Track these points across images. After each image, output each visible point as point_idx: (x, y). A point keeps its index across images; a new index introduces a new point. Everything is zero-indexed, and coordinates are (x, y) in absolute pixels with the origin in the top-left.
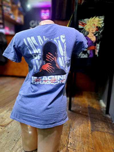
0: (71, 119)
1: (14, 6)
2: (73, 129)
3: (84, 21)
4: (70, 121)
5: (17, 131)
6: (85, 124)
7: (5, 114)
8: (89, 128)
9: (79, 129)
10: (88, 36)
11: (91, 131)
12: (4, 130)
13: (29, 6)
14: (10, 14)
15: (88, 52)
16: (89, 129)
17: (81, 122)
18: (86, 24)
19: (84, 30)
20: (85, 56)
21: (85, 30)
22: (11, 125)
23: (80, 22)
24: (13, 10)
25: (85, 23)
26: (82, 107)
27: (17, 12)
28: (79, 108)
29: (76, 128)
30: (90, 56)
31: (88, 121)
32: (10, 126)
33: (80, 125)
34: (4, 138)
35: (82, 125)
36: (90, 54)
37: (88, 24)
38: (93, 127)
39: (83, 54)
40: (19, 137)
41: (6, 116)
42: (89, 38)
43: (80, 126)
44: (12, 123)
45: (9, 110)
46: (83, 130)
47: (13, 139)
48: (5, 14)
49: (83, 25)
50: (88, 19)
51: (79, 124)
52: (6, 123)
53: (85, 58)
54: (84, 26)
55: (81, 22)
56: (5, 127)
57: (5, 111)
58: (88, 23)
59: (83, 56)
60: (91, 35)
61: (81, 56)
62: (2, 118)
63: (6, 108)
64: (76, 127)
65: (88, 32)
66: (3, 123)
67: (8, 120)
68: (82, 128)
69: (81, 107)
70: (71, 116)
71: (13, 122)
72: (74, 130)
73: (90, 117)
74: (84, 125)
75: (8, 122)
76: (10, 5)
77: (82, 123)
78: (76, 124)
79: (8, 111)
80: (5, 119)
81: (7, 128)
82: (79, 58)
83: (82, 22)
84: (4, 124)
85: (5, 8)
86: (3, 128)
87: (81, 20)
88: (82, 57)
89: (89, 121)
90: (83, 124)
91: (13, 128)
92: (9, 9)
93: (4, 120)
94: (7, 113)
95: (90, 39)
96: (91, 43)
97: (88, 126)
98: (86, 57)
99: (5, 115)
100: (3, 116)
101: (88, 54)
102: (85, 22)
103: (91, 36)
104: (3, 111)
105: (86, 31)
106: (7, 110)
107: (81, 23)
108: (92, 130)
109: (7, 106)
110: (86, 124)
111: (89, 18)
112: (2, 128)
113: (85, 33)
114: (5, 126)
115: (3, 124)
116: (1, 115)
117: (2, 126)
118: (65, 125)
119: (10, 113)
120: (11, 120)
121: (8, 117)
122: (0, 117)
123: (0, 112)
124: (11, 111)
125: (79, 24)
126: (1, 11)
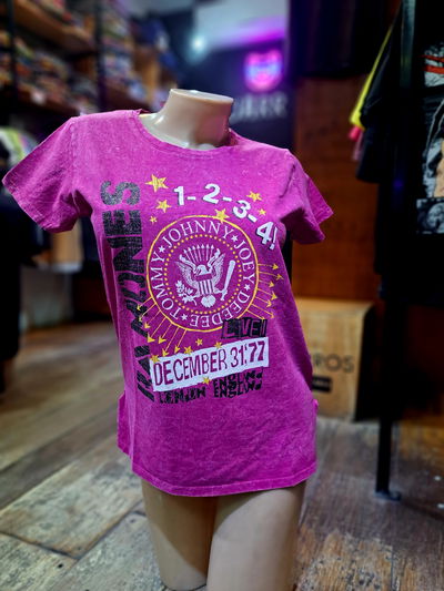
0: (391, 548)
1: (145, 50)
4: (389, 554)
7: (85, 489)
12: (70, 574)
13: (199, 44)
14: (128, 83)
22: (103, 553)
23: (432, 58)
24: (139, 65)
27: (154, 71)
28: (430, 479)
32: (99, 559)
41: (88, 502)
44: (106, 540)
45: (105, 472)
48: (108, 84)
52: (83, 540)
56: (78, 559)
57: (88, 477)
62: (71, 510)
63: (95, 460)
66: (73, 534)
67: (92, 525)
70: (390, 527)
71: (112, 535)
76: (128, 46)
79: (97, 477)
80: (83, 515)
81: (82, 569)
84: (74, 544)
85: (109, 60)
86: (67, 562)
91: (109, 566)
92: (125, 64)
93: (77, 519)
94: (94, 488)
99: (86, 495)
100: (77, 498)
104: (81, 475)
106: (97, 471)
107: (438, 60)
109: (100, 454)
112: (60, 566)
114: (75, 554)
115: (73, 540)
116: (68, 494)
117: (63, 553)
118: (362, 577)
119: (107, 484)
120: (104, 525)
121: (95, 507)
122: (64, 505)
123: (66, 482)
124: (112, 475)
125: (427, 65)
126: (95, 74)
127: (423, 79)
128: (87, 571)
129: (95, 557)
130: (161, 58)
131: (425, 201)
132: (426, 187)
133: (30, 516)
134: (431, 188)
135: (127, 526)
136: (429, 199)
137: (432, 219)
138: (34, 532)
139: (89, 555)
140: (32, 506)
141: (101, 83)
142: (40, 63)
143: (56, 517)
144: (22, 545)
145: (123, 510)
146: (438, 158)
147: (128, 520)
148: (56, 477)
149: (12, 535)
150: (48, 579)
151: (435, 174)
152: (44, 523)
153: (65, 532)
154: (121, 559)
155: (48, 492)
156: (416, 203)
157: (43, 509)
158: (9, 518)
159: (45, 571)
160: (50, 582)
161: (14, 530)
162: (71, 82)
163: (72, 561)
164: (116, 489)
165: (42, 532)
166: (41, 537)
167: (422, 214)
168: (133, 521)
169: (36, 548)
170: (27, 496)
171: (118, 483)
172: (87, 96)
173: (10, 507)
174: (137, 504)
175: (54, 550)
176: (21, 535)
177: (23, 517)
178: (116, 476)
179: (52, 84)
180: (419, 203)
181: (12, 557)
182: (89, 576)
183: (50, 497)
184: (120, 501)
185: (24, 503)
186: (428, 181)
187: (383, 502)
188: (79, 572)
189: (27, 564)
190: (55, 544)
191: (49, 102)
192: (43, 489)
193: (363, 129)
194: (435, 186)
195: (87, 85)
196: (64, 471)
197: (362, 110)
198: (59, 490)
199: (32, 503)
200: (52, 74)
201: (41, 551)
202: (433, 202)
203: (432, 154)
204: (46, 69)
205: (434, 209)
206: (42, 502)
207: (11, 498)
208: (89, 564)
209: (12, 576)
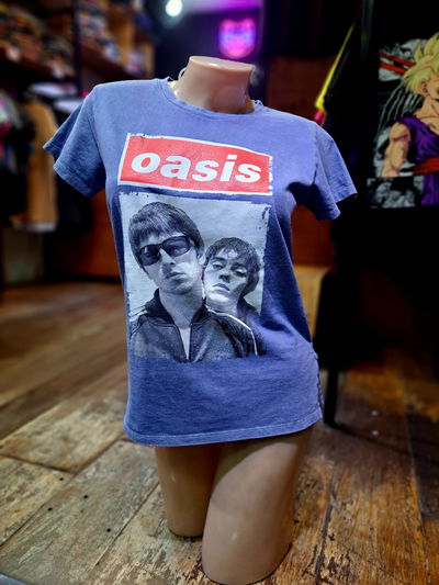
0: (333, 462)
1: (119, 8)
2: (344, 504)
3: (404, 50)
4: (331, 467)
5: (119, 494)
6: (393, 484)
7: (76, 422)
8: (413, 503)
9: (367, 504)
10: (419, 114)
11: (420, 517)
12: (71, 485)
14: (104, 44)
15: (415, 185)
16: (411, 508)
17: (378, 475)
18: (412, 61)
19: (404, 88)
20: (402, 198)
21: (407, 90)
22: (97, 470)
23: (386, 57)
25: (409, 58)
26: (381, 414)
27: (128, 32)
28: (369, 414)
29: (357, 500)
30: (424, 202)
31: (406, 473)
32: (94, 474)
33: (372, 490)
34: (68, 518)
35: (378, 488)
36: (427, 190)
37: (420, 62)
38: (427, 499)
39: (396, 193)
40: (126, 520)
41: (80, 433)
42: (422, 123)
43: (374, 493)
44: (99, 460)
45: (92, 410)
46: (383, 511)
47: (104, 524)
48: (84, 43)
49: (400, 66)
50: (424, 41)
51: (368, 484)
52: (77, 460)
53: (402, 210)
54: (402, 74)
55: (388, 54)
56: (76, 474)
57: (77, 414)
58: (420, 58)
59: (396, 199)
60: (432, 112)
61: (384, 199)
62: (65, 439)
63: (83, 400)
64: (355, 496)
65: (419, 96)
66: (69, 457)
67: (84, 450)
68: (382, 501)
69: (375, 413)
71: (103, 456)
72: (348, 505)
73: (416, 456)
74: (391, 489)
75: (88, 455)
76: (103, 5)
77: (382, 481)
78: (356, 483)
79: (87, 413)
80: (76, 443)
81: (80, 481)
82: (374, 207)
83: (393, 54)
84: (72, 463)
85: (83, 19)
86: (67, 477)
87: (391, 47)
88: (387, 205)
89: (413, 472)
90: (384, 486)
91: (102, 479)
92: (100, 23)
93: (71, 446)
94: (84, 422)
95: (428, 128)
96: (431, 144)
97: (407, 497)
98: (407, 204)
99: (77, 428)
100: (70, 429)
101: (415, 190)
102: (408, 54)
103: (431, 116)
104: (71, 411)
105: (409, 92)
106: (86, 408)
107: (390, 58)
108: (423, 515)
109: (86, 395)
110: (399, 486)
111: (427, 37)
112: (61, 479)
113: (407, 103)
114: (74, 471)
115: (68, 461)
116: (61, 427)
117: (62, 470)
118: (308, 482)
119: (95, 419)
120: (96, 449)
121: (85, 436)
122: (59, 435)
123: (58, 417)
124: (100, 412)
125: (381, 62)
126: (69, 32)
127: (377, 74)
128: (84, 483)
129: (90, 472)
130: (136, 19)
131: (374, 180)
132: (375, 168)
133: (29, 443)
134: (379, 169)
135: (116, 450)
136: (377, 179)
137: (379, 196)
138: (33, 455)
139: (85, 471)
140: (30, 437)
141: (76, 42)
142: (14, 18)
143: (52, 444)
144: (26, 465)
145: (111, 438)
146: (387, 143)
147: (116, 445)
148: (48, 414)
149: (16, 458)
150: (52, 488)
151: (383, 158)
152: (43, 448)
153: (63, 455)
154: (112, 474)
155: (43, 425)
156: (366, 182)
157: (40, 439)
158: (10, 445)
159: (48, 483)
160: (55, 490)
161: (17, 454)
162: (45, 39)
163: (71, 476)
164: (104, 423)
165: (41, 455)
166: (43, 459)
167: (371, 192)
168: (121, 446)
169: (37, 467)
170: (25, 428)
171: (105, 418)
172: (62, 54)
173: (10, 437)
174: (123, 434)
175: (54, 468)
176: (24, 457)
177: (23, 445)
178: (103, 412)
179: (27, 42)
180: (369, 181)
181: (18, 474)
182: (86, 487)
183: (45, 429)
184: (108, 432)
185: (23, 434)
186: (377, 163)
187: (329, 430)
188: (78, 484)
189: (31, 478)
190: (55, 463)
191: (23, 59)
192: (38, 423)
193: (326, 113)
194: (383, 168)
195: (62, 44)
196: (56, 409)
197: (326, 98)
198: (53, 424)
199: (29, 433)
200: (27, 31)
201: (42, 470)
202: (380, 181)
203: (381, 140)
204: (21, 25)
205: (381, 188)
206: (39, 433)
207: (10, 430)
208: (85, 477)
209: (20, 487)
